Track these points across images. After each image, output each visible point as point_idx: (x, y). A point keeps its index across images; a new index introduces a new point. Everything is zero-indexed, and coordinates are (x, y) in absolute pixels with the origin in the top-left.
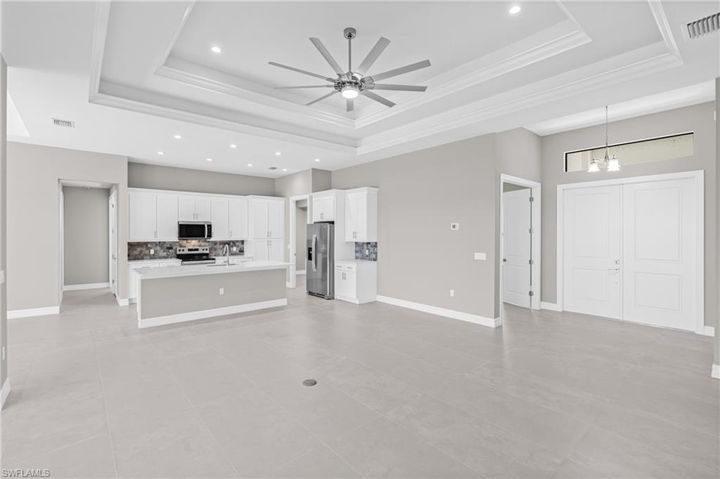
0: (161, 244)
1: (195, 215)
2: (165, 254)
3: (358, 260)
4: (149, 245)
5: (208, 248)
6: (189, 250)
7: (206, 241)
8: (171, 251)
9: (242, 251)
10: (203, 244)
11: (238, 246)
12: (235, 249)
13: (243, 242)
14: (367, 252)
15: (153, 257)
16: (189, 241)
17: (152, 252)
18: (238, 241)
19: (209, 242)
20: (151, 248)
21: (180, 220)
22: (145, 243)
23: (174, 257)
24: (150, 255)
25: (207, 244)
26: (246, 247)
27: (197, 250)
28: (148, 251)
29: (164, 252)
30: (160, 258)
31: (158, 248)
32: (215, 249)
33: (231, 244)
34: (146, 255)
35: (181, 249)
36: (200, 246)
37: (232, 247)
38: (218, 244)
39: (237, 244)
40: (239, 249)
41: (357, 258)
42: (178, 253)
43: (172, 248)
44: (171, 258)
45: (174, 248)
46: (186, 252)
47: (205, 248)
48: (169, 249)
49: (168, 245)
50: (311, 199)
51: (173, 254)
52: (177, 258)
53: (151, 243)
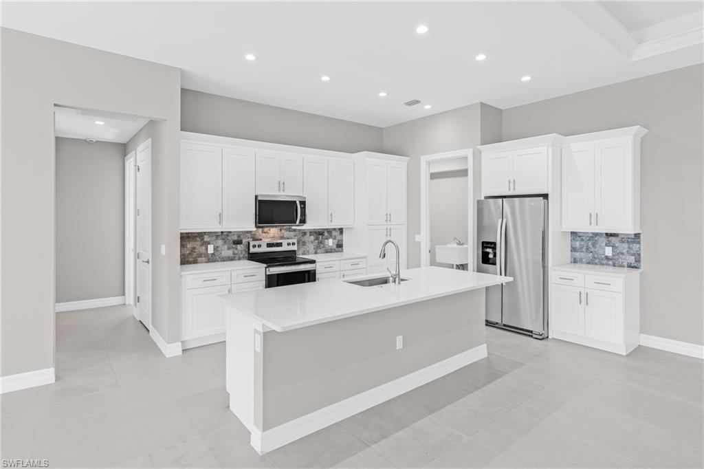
0: (223, 235)
1: (282, 185)
2: (230, 253)
3: (578, 265)
4: (206, 238)
5: (295, 241)
6: (269, 245)
7: (290, 230)
8: (239, 247)
9: (340, 246)
10: (286, 234)
11: (335, 239)
12: (330, 243)
13: (341, 230)
14: (609, 251)
15: (212, 259)
16: (266, 229)
17: (211, 249)
18: (335, 229)
19: (295, 230)
20: (209, 244)
21: (257, 193)
22: (199, 233)
23: (244, 258)
24: (206, 255)
25: (292, 233)
26: (346, 238)
27: (280, 245)
28: (204, 248)
29: (229, 249)
30: (224, 260)
31: (220, 242)
32: (304, 244)
33: (326, 234)
34: (200, 255)
35: (257, 243)
36: (282, 238)
37: (327, 239)
38: (308, 234)
39: (334, 233)
40: (336, 242)
41: (575, 261)
42: (252, 250)
43: (238, 242)
44: (239, 259)
45: (244, 241)
46: (264, 249)
47: (290, 241)
48: (237, 244)
49: (235, 238)
50: (477, 155)
51: (244, 253)
52: (249, 260)
53: (210, 234)
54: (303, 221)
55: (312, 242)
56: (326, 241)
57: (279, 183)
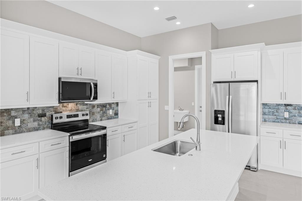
0: (30, 111)
1: (79, 71)
2: (36, 124)
4: (13, 113)
5: (88, 112)
6: (69, 117)
7: (84, 104)
8: (43, 119)
9: (116, 114)
10: (80, 107)
11: (113, 109)
12: (111, 112)
13: (117, 104)
14: (286, 115)
15: (18, 131)
16: (65, 104)
17: (17, 122)
18: (113, 103)
19: (87, 104)
20: (16, 117)
21: (60, 76)
22: (6, 110)
23: (47, 128)
24: (13, 128)
25: (85, 107)
26: (120, 108)
27: (77, 116)
28: (11, 122)
29: (34, 121)
30: (29, 130)
31: (26, 116)
32: (93, 114)
33: (108, 106)
34: (8, 128)
35: (58, 115)
36: (78, 110)
37: (109, 110)
38: (96, 107)
39: (113, 106)
40: (114, 111)
41: (265, 121)
42: (55, 121)
43: (43, 115)
44: (44, 129)
45: (47, 114)
46: (65, 120)
47: (84, 113)
48: (42, 117)
49: (40, 112)
50: (209, 56)
51: (47, 123)
52: (51, 129)
53: (16, 110)
54: (95, 98)
55: (99, 113)
56: (108, 111)
57: (78, 69)
